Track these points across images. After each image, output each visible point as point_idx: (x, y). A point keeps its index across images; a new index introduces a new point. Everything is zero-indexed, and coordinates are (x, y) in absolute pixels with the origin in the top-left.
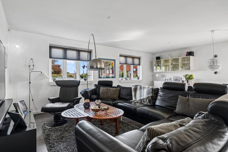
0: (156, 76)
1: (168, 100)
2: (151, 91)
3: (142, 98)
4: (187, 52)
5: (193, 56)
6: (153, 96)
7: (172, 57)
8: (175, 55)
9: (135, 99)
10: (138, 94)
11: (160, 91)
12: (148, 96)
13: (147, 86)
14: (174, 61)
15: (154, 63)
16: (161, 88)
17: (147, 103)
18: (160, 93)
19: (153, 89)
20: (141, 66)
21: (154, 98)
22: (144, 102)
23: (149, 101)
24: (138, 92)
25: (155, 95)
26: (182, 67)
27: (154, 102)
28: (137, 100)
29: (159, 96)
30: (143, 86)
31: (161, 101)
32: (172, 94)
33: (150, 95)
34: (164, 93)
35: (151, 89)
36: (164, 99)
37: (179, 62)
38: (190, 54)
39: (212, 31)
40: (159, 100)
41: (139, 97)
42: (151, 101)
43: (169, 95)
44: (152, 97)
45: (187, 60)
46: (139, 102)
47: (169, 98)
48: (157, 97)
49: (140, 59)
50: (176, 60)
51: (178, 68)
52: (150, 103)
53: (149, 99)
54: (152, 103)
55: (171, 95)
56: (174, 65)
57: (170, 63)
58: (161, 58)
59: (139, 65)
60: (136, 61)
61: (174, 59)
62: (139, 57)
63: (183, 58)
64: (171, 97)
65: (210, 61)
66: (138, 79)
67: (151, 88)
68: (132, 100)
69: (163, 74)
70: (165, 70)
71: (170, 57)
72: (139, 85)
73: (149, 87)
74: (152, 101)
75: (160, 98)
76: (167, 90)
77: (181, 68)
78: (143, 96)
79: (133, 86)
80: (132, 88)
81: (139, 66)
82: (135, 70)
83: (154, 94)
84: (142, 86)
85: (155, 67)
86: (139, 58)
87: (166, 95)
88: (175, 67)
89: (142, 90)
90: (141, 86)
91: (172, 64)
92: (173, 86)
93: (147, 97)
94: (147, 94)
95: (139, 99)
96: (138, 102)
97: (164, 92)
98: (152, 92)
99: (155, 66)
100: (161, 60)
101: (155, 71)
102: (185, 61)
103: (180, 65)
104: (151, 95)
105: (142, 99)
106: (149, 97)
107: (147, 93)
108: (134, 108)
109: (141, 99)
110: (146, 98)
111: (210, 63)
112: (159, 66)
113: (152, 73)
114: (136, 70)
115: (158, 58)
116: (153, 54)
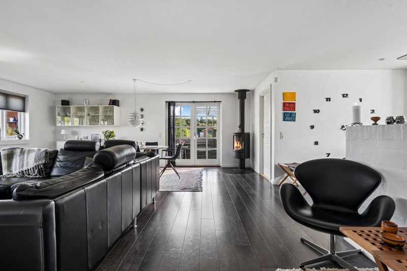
0: (62, 133)
1: (71, 165)
2: (43, 155)
3: (25, 168)
4: (111, 100)
5: (118, 106)
6: (47, 163)
7: (88, 104)
8: (94, 102)
9: (9, 173)
10: (16, 163)
11: (59, 153)
12: (37, 163)
13: (36, 149)
14: (92, 111)
15: (58, 110)
16: (61, 149)
17: (36, 175)
18: (60, 157)
19: (47, 152)
20: (27, 115)
21: (49, 166)
22: (29, 175)
23: (39, 172)
24: (16, 160)
25: (52, 161)
26: (103, 120)
27: (48, 172)
28: (14, 173)
29: (58, 161)
30: (28, 149)
31: (60, 168)
32: (77, 156)
33: (40, 162)
34: (66, 157)
35: (44, 153)
36: (65, 164)
37: (99, 113)
38: (115, 103)
39: (134, 80)
40: (58, 167)
41: (18, 168)
42: (42, 171)
43: (73, 158)
44: (44, 165)
45: (110, 111)
46: (17, 176)
47: (72, 162)
48: (54, 163)
49: (26, 99)
50: (96, 109)
51: (98, 121)
52: (40, 175)
53: (39, 169)
54: (45, 174)
55: (76, 158)
56: (92, 116)
57: (86, 114)
58: (70, 104)
59: (24, 111)
60: (15, 103)
61: (92, 107)
62: (24, 96)
63: (106, 108)
64: (76, 160)
65: (132, 115)
66: (20, 138)
67: (44, 151)
68: (2, 174)
69: (75, 130)
70: (80, 123)
71: (86, 102)
72: (18, 148)
73: (39, 150)
74: (45, 171)
75: (59, 164)
76: (71, 152)
77: (102, 122)
78: (27, 165)
79: (4, 150)
80: (2, 154)
81: (22, 113)
82: (11, 120)
83: (50, 159)
84: (25, 148)
85: (59, 118)
86: (23, 99)
87: (69, 159)
88: (94, 120)
89: (26, 156)
90: (22, 149)
91: (89, 115)
92: (79, 146)
93: (35, 167)
94: (35, 161)
95: (17, 171)
96: (15, 177)
97: (67, 155)
98: (46, 156)
99: (59, 115)
100: (70, 107)
101: (59, 125)
102: (107, 111)
103: (101, 118)
104: (43, 161)
105: (26, 171)
106: (38, 166)
107: (35, 158)
108: (5, 185)
109: (22, 171)
110: (33, 168)
111: (131, 117)
112: (66, 116)
113: (53, 128)
114: (16, 120)
115: (65, 103)
116: (56, 94)
